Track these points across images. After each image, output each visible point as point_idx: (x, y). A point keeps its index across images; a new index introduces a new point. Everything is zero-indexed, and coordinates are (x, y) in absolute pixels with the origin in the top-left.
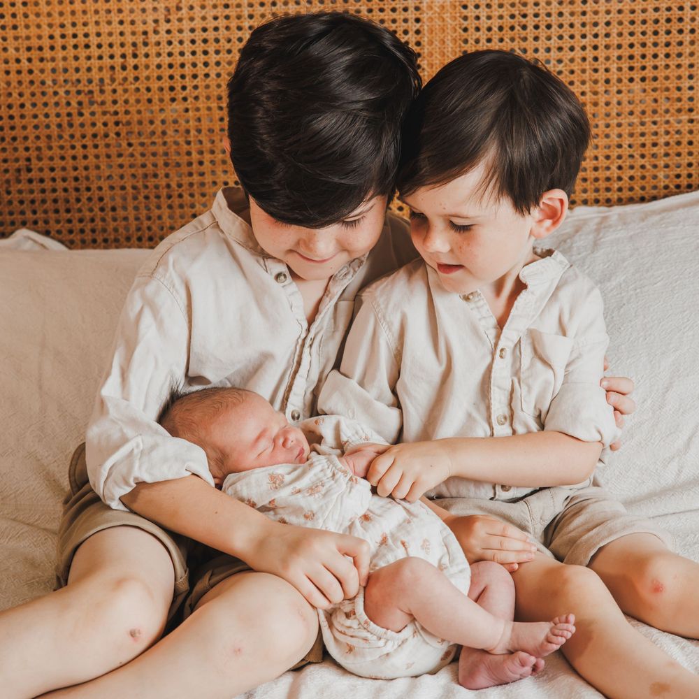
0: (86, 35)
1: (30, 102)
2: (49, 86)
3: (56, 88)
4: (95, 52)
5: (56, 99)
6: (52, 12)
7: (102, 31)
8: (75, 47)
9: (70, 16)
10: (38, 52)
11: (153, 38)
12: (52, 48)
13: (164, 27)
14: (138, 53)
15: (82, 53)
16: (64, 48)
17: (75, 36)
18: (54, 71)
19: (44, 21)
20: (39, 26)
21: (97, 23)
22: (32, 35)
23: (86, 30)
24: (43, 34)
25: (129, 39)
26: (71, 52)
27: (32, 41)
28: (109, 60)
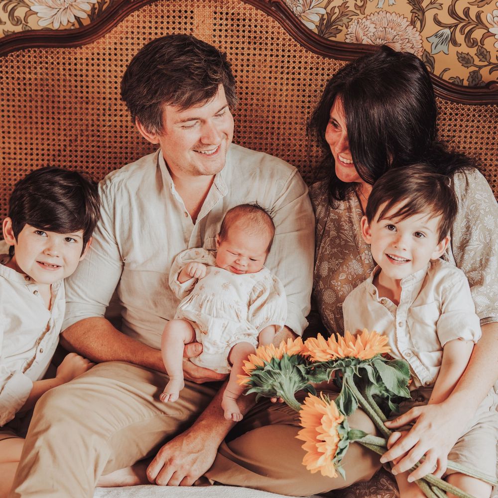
0: (32, 149)
2: (12, 171)
3: (15, 172)
4: (35, 157)
5: (15, 177)
6: (16, 137)
7: (39, 148)
8: (26, 154)
9: (24, 140)
10: (8, 155)
11: (63, 153)
12: (15, 154)
13: (69, 148)
14: (55, 159)
15: (29, 157)
16: (21, 154)
17: (26, 149)
18: (15, 164)
19: (12, 141)
20: (9, 143)
21: (37, 144)
22: (6, 147)
23: (32, 147)
24: (11, 147)
25: (52, 153)
26: (24, 157)
27: (6, 149)
28: (41, 162)
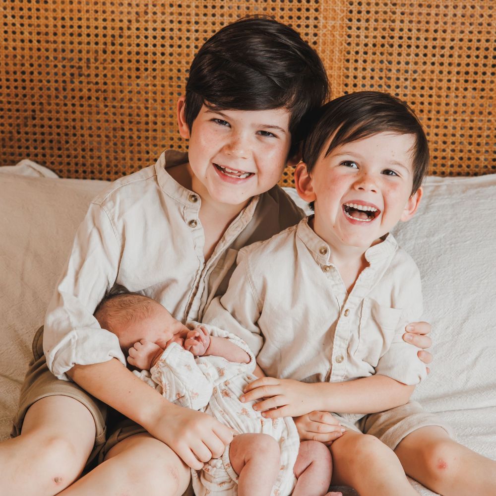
0: (80, 27)
1: (37, 71)
2: (51, 61)
3: (56, 62)
4: (84, 38)
5: (56, 70)
6: (57, 9)
7: (91, 25)
8: (71, 35)
9: (69, 13)
10: (45, 36)
11: (126, 33)
12: (55, 34)
13: (134, 25)
14: (115, 42)
15: (76, 39)
16: (64, 34)
17: (72, 27)
18: (55, 50)
19: (51, 15)
20: (47, 18)
21: (88, 19)
22: (41, 24)
23: (80, 23)
24: (49, 24)
25: (110, 32)
26: (68, 39)
27: (41, 28)
28: (94, 46)
